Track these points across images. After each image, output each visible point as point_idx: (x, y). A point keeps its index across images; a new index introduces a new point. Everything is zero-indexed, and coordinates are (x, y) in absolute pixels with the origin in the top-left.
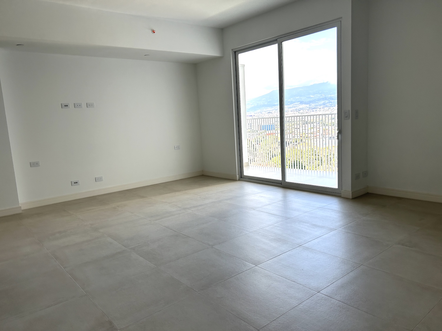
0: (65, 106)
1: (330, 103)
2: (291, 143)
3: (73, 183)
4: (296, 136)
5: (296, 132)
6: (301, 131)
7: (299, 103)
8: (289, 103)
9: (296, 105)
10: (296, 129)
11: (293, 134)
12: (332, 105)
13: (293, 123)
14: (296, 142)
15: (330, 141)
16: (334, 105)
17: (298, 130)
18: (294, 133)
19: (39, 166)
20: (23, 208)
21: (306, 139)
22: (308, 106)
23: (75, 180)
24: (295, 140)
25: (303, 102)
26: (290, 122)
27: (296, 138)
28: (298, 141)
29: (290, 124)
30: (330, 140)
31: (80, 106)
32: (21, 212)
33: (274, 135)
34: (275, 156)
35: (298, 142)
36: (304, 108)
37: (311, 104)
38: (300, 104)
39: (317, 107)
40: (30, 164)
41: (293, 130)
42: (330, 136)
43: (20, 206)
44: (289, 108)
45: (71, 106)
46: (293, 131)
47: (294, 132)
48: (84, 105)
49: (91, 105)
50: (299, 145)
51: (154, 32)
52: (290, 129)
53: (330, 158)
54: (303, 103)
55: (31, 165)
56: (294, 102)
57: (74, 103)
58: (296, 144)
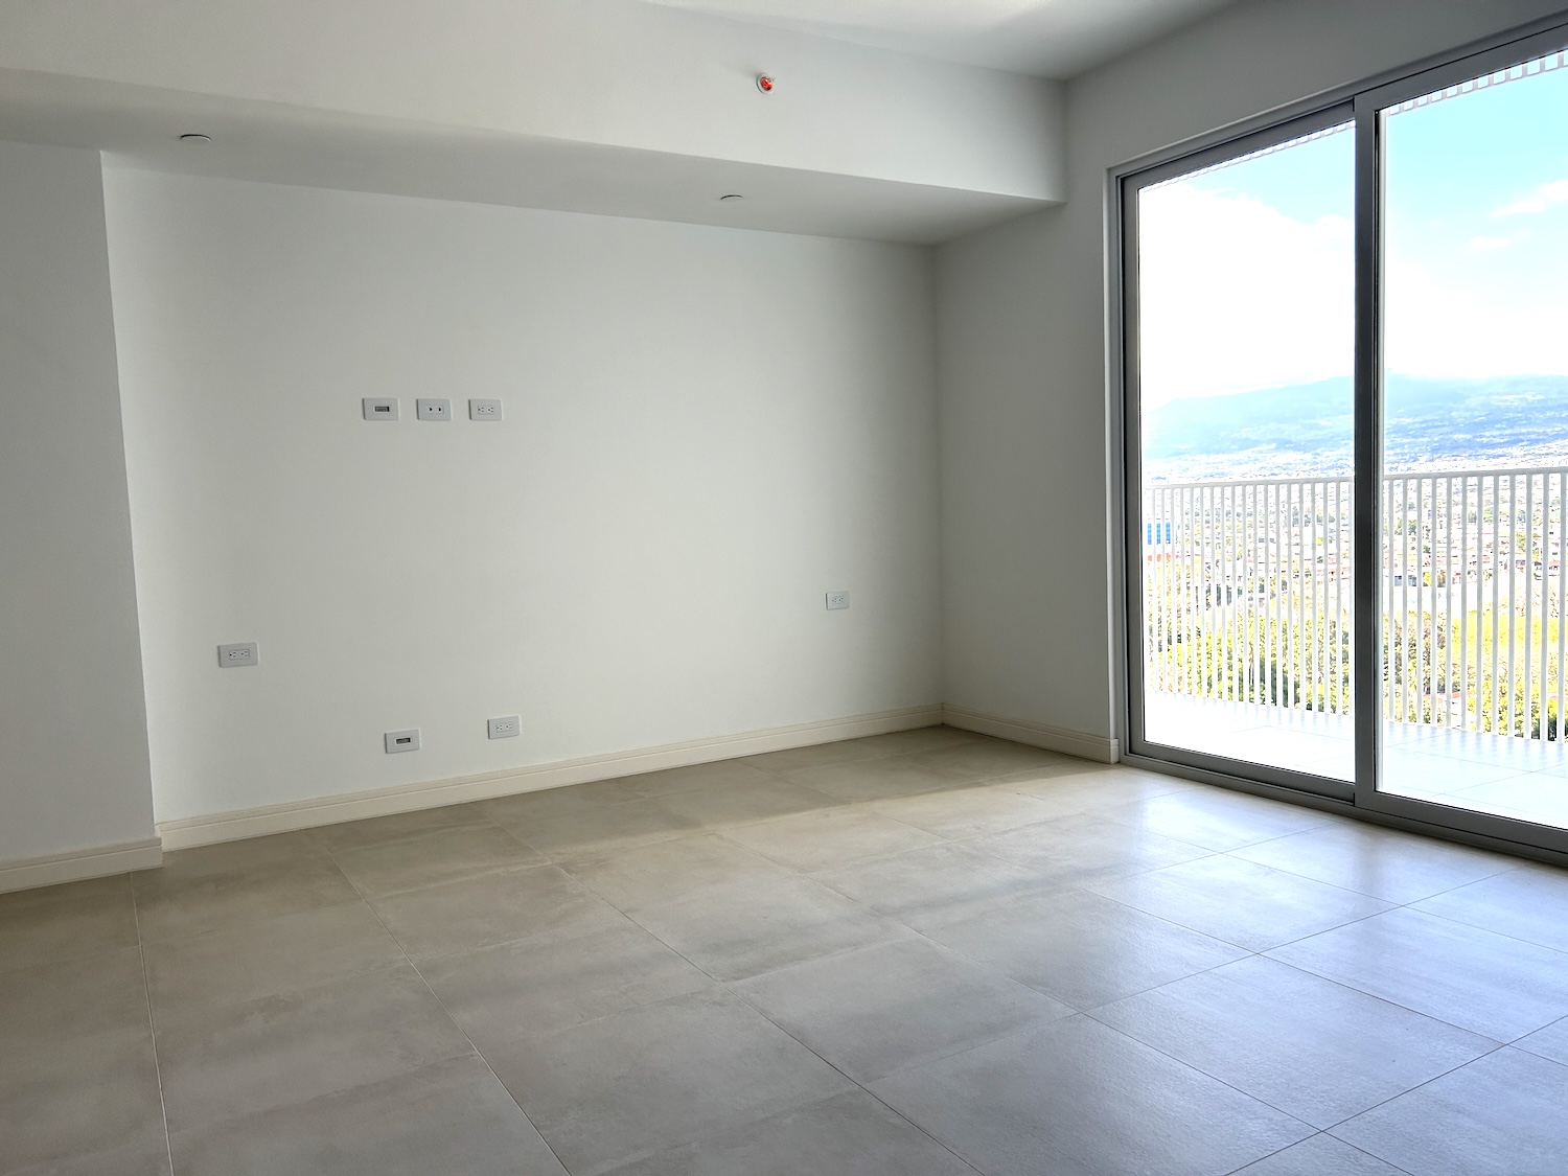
0: (379, 409)
1: (1398, 451)
2: (1240, 592)
3: (392, 742)
4: (1262, 567)
5: (1261, 553)
6: (1284, 551)
7: (1274, 445)
8: (1233, 447)
9: (1261, 452)
10: (1261, 540)
11: (1248, 558)
12: (1403, 454)
13: (1251, 519)
14: (1262, 590)
15: (1398, 591)
16: (1411, 457)
17: (1272, 547)
18: (1256, 557)
19: (255, 663)
20: (166, 846)
21: (1306, 580)
22: (1308, 457)
23: (403, 730)
24: (1259, 583)
25: (1290, 442)
26: (1238, 515)
27: (1262, 574)
28: (1270, 587)
29: (1237, 523)
30: (1395, 588)
31: (440, 410)
32: (157, 862)
33: (1179, 560)
34: (1179, 641)
35: (1268, 589)
36: (1293, 466)
37: (1319, 451)
38: (1277, 449)
39: (1345, 462)
40: (219, 653)
41: (1251, 546)
42: (1398, 571)
43: (158, 834)
44: (1234, 464)
45: (404, 409)
46: (1248, 548)
47: (1252, 553)
48: (458, 409)
49: (486, 410)
50: (1273, 603)
51: (769, 88)
52: (1238, 541)
53: (1398, 657)
54: (1289, 448)
55: (219, 658)
56: (1256, 443)
57: (419, 397)
58: (1261, 599)
